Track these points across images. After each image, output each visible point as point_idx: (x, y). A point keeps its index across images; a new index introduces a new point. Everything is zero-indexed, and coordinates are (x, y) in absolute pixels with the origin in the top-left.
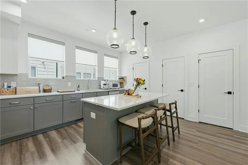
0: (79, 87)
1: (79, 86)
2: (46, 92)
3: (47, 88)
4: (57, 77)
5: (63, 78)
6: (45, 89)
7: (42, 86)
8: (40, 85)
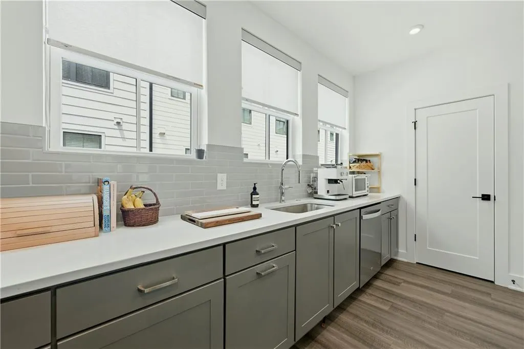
0: (255, 192)
1: (255, 188)
2: (133, 226)
3: (140, 205)
4: (151, 150)
5: (200, 153)
6: (129, 211)
7: (114, 194)
8: (106, 188)
